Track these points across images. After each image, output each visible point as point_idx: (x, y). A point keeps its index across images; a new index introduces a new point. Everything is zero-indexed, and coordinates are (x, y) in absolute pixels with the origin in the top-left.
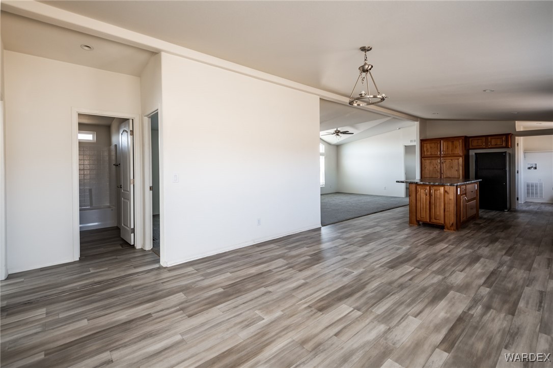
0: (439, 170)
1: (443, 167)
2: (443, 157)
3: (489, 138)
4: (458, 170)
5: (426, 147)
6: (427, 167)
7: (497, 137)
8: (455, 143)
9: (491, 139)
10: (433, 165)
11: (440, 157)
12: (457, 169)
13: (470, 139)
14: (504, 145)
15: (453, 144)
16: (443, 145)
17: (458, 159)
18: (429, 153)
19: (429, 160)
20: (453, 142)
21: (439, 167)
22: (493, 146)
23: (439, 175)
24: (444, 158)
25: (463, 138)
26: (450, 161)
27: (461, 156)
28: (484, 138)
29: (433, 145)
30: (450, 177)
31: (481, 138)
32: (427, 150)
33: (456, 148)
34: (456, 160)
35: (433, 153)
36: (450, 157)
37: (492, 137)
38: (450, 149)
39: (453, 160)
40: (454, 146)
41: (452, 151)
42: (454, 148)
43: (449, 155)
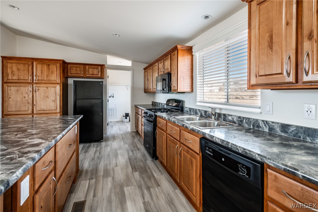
0: (30, 101)
1: (36, 97)
2: (36, 83)
3: (87, 67)
4: (55, 101)
7: (94, 67)
8: (51, 66)
9: (89, 68)
10: (22, 94)
11: (32, 83)
12: (53, 99)
13: (69, 66)
14: (99, 75)
15: (49, 68)
16: (38, 69)
17: (55, 87)
18: (15, 77)
19: (16, 86)
20: (49, 65)
21: (31, 96)
22: (90, 76)
23: (31, 108)
24: (38, 85)
25: (61, 62)
26: (45, 88)
27: (58, 84)
28: (82, 66)
29: (21, 67)
30: (45, 109)
31: (79, 66)
32: (12, 72)
33: (52, 73)
34: (53, 89)
35: (22, 78)
36: (45, 83)
37: (89, 66)
38: (45, 74)
39: (49, 88)
40: (51, 71)
41: (47, 76)
42: (50, 73)
43: (43, 82)
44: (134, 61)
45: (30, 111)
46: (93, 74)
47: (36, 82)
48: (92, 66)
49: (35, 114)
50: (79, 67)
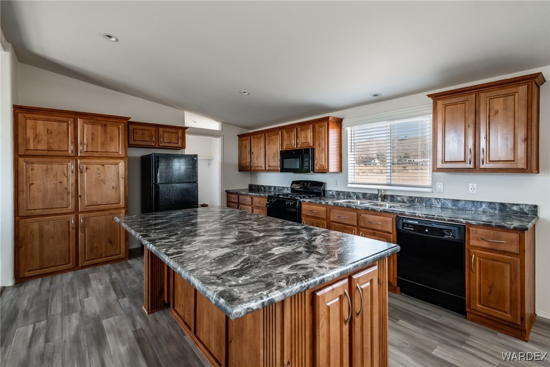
0: (71, 189)
1: (83, 181)
2: (81, 157)
3: (161, 130)
4: (116, 188)
5: (35, 128)
6: (37, 183)
8: (109, 129)
9: (164, 132)
10: (56, 176)
11: (74, 157)
12: (114, 184)
13: (131, 127)
14: (179, 144)
15: (105, 131)
16: (84, 130)
17: (116, 164)
18: (42, 146)
19: (43, 163)
20: (105, 125)
21: (72, 180)
22: (165, 145)
23: (71, 201)
24: (86, 161)
25: (126, 122)
26: (99, 166)
27: (121, 158)
28: (153, 129)
30: (99, 202)
31: (148, 128)
32: (36, 136)
33: (112, 139)
34: (113, 167)
35: (55, 147)
36: (98, 157)
38: (99, 140)
39: (106, 166)
40: (109, 136)
41: (103, 144)
42: (108, 139)
43: (96, 154)
44: (224, 124)
45: (71, 208)
46: (170, 143)
47: (82, 155)
48: (168, 130)
49: (82, 212)
50: (148, 130)
